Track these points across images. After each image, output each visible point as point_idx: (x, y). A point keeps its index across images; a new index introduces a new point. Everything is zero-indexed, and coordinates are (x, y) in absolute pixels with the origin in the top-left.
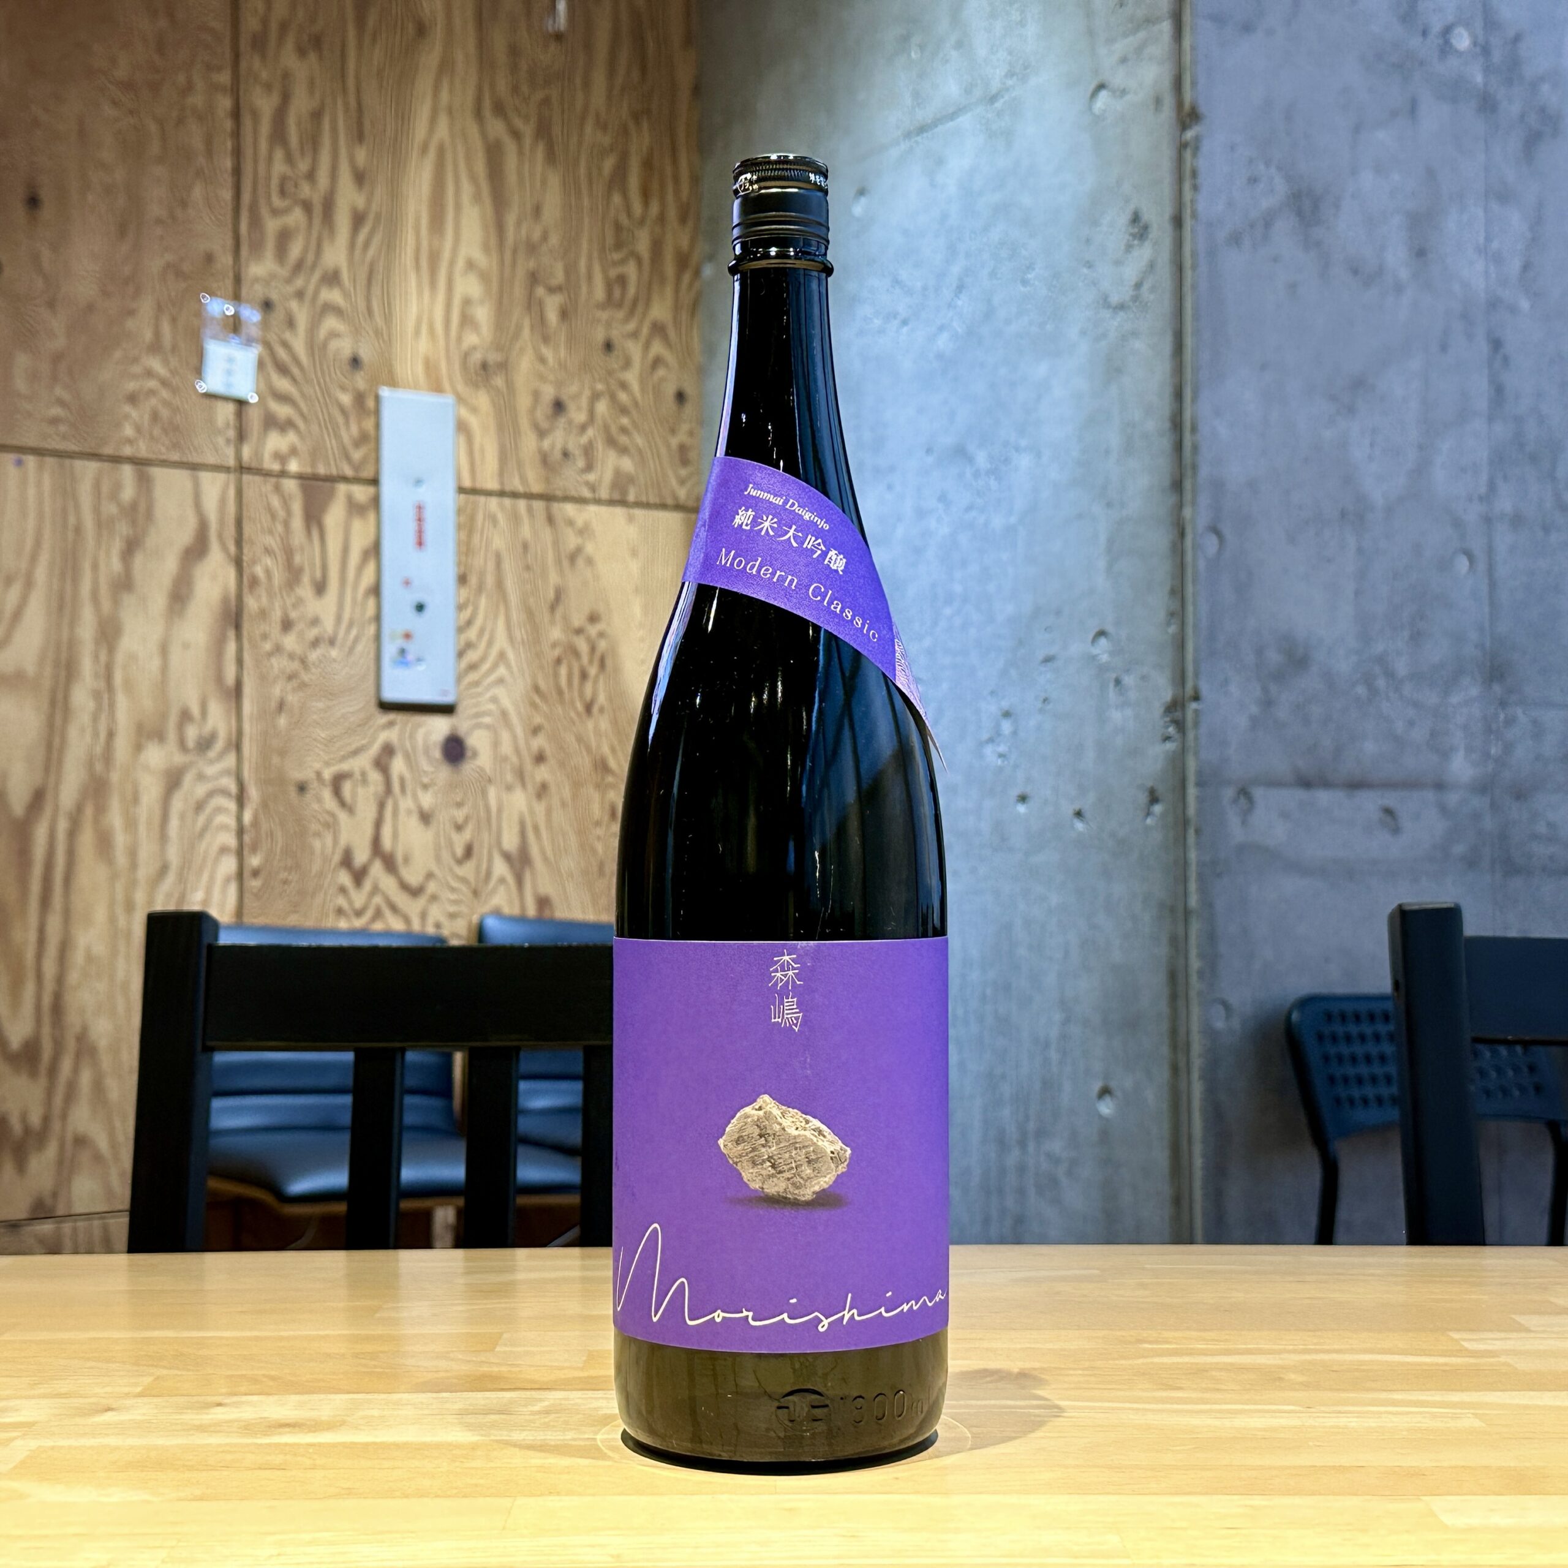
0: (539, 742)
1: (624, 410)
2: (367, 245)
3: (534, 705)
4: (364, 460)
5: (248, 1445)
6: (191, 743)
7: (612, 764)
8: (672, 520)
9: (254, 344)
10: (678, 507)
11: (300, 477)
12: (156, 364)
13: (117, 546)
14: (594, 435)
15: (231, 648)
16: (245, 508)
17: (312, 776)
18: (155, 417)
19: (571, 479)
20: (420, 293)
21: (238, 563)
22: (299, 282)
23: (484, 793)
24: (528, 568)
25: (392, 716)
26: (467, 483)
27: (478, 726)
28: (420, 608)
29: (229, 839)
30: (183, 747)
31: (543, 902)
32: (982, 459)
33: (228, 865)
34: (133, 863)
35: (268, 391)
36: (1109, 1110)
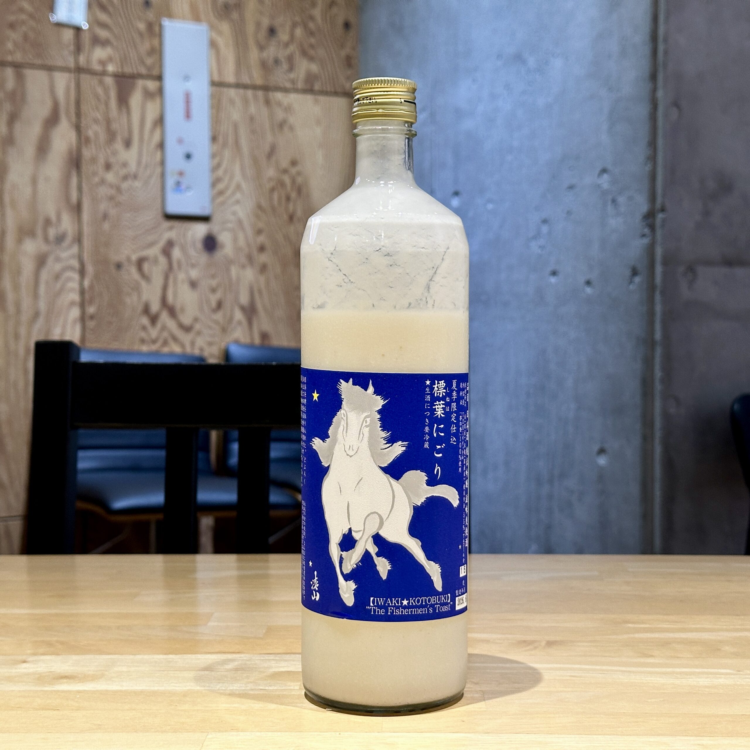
0: (262, 239)
1: (312, 34)
3: (257, 217)
4: (153, 63)
6: (51, 238)
8: (341, 102)
10: (345, 94)
11: (115, 75)
12: (26, 5)
13: (5, 117)
14: (294, 51)
15: (74, 181)
16: (81, 95)
17: (125, 259)
18: (26, 37)
19: (280, 77)
21: (78, 128)
23: (228, 270)
24: (253, 132)
25: (172, 223)
26: (216, 78)
27: (223, 229)
28: (188, 156)
29: (75, 297)
30: (46, 239)
31: (264, 336)
32: (532, 62)
33: (75, 312)
34: (18, 311)
35: (94, 22)
36: (604, 462)
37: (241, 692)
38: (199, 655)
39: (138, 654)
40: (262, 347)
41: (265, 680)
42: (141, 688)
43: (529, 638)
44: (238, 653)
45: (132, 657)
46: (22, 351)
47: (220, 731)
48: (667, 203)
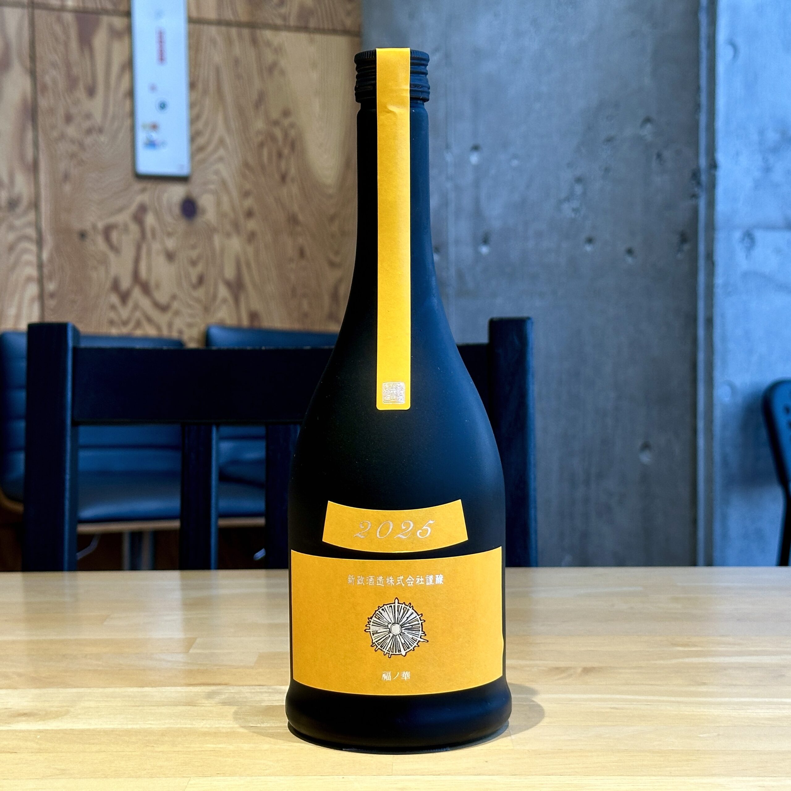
0: (249, 202)
3: (244, 176)
6: (3, 203)
7: (301, 217)
10: (345, 32)
11: (75, 11)
15: (30, 135)
16: (36, 34)
17: (90, 227)
19: (269, 12)
21: (33, 73)
23: (210, 239)
24: (238, 77)
25: (145, 184)
26: (194, 14)
27: (205, 191)
28: (163, 106)
29: (33, 272)
31: (253, 316)
33: (33, 290)
36: (648, 459)
37: (229, 730)
38: (179, 688)
39: (109, 687)
40: (251, 330)
41: (257, 716)
42: (111, 727)
43: (562, 664)
44: (226, 684)
45: (101, 690)
47: (204, 776)
48: (721, 157)
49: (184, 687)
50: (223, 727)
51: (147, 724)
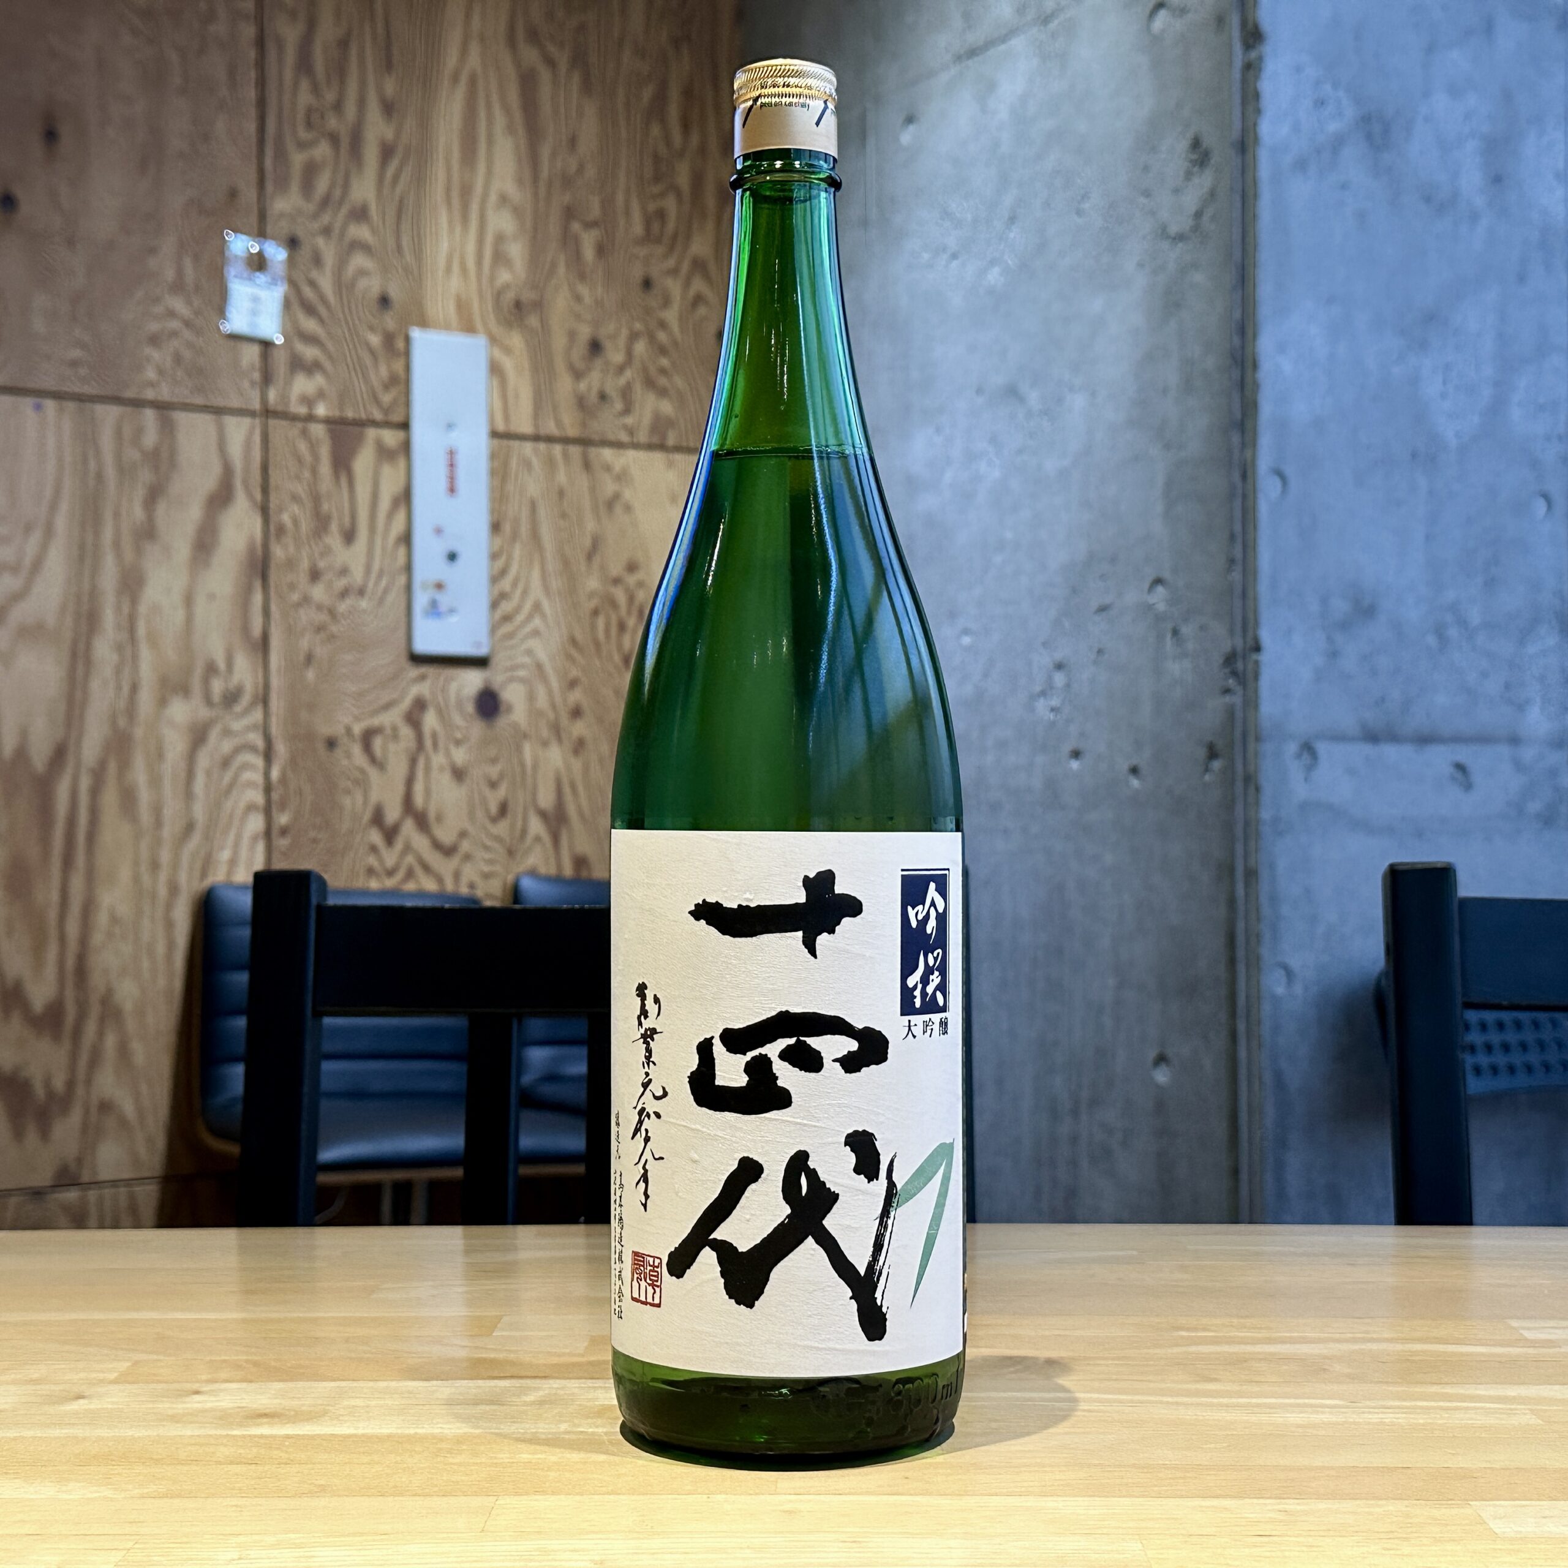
0: (576, 696)
1: (663, 351)
2: (396, 178)
3: (569, 657)
4: (395, 402)
5: (221, 1436)
6: (216, 696)
9: (279, 283)
11: (328, 421)
12: (178, 305)
13: (140, 493)
14: (633, 379)
15: (258, 598)
16: (271, 454)
17: (343, 731)
18: (178, 359)
19: (608, 423)
20: (451, 230)
21: (264, 511)
22: (326, 219)
23: (519, 749)
24: (564, 515)
25: (424, 669)
26: (501, 427)
27: (511, 680)
28: (452, 557)
29: (258, 798)
30: (208, 701)
31: (580, 862)
32: (1034, 398)
33: (256, 823)
34: (158, 823)
35: (294, 332)
36: (1165, 1079)
37: (550, 1436)
38: (479, 1381)
40: (576, 881)
41: (589, 1417)
42: (385, 1431)
44: (545, 1377)
45: (371, 1384)
46: (163, 891)
47: (517, 1494)
48: (1265, 636)
49: (487, 1381)
50: (542, 1433)
51: (438, 1428)
